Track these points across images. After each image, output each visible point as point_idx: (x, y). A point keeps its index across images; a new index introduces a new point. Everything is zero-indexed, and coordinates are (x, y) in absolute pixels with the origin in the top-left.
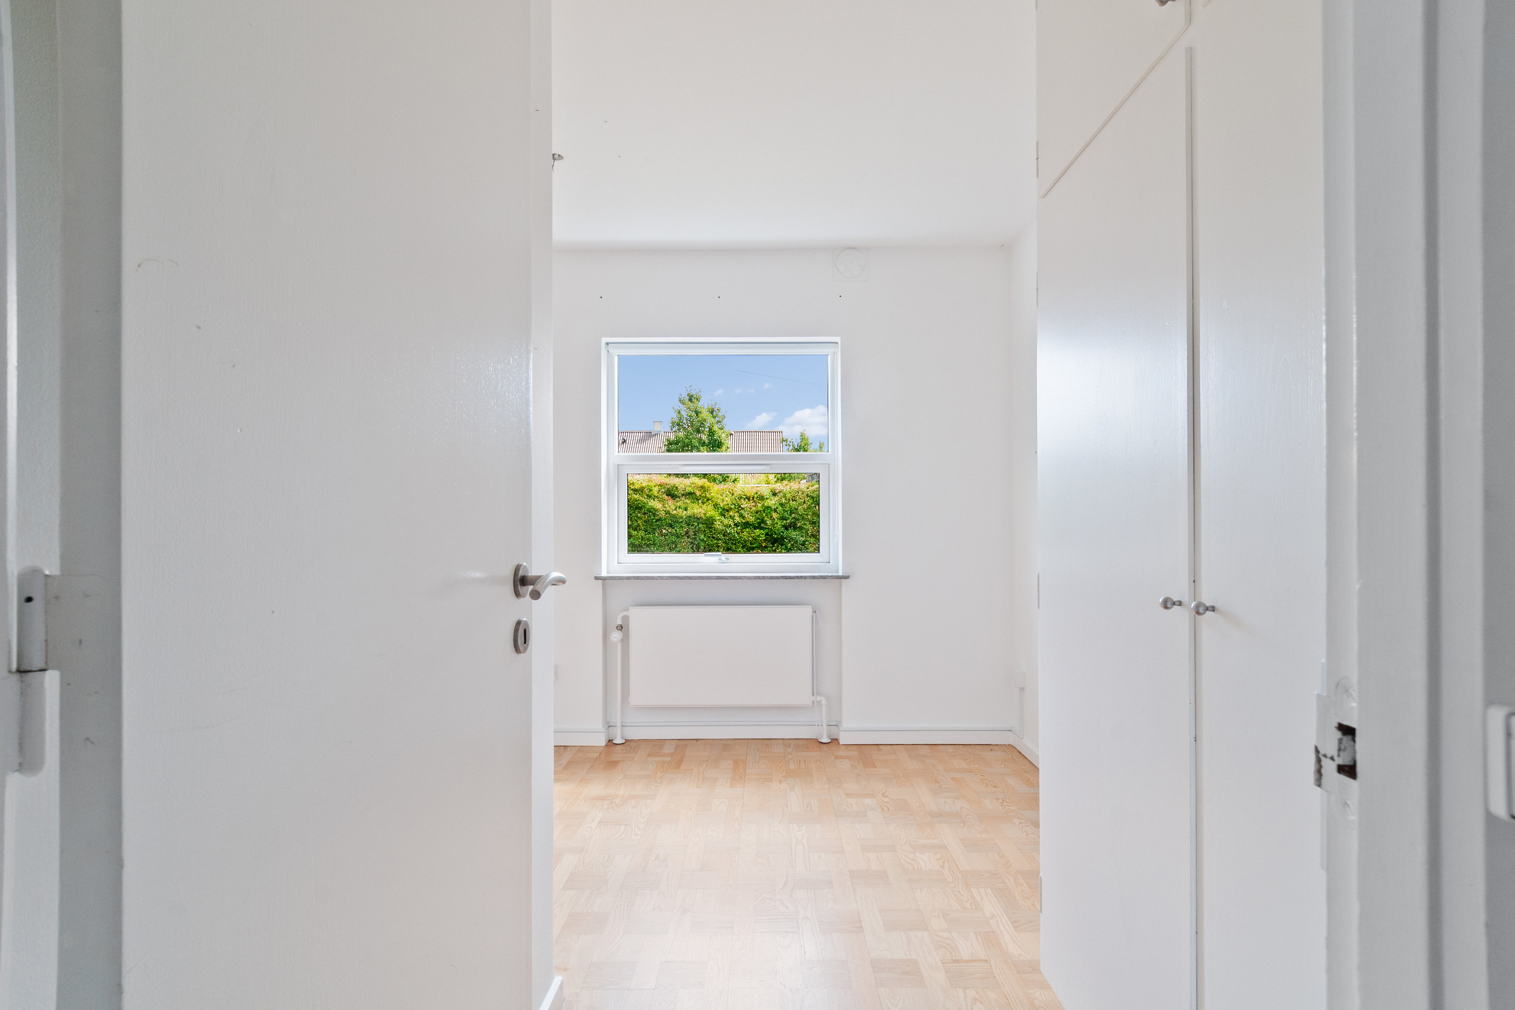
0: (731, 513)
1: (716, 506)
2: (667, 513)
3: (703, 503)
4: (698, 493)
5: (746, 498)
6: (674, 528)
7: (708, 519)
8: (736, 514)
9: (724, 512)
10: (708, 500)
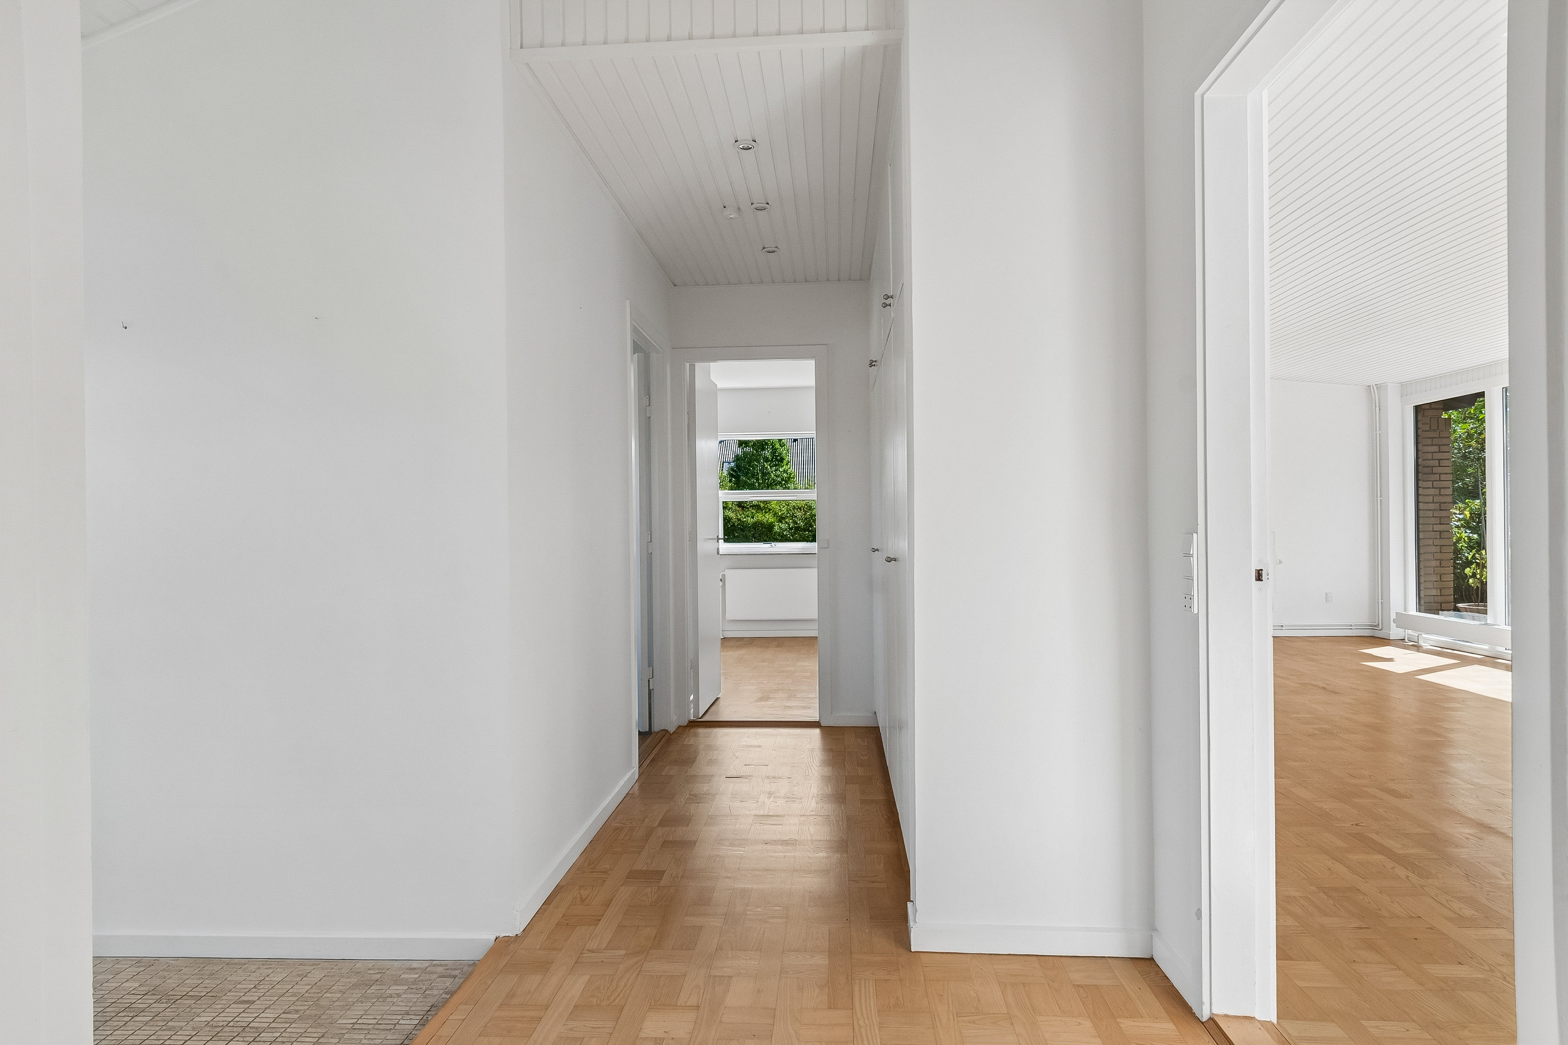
0: (787, 520)
1: (775, 514)
2: (739, 520)
3: (766, 513)
4: (762, 505)
5: (798, 508)
6: (744, 532)
7: (769, 525)
8: (791, 521)
9: (781, 519)
10: (770, 510)
